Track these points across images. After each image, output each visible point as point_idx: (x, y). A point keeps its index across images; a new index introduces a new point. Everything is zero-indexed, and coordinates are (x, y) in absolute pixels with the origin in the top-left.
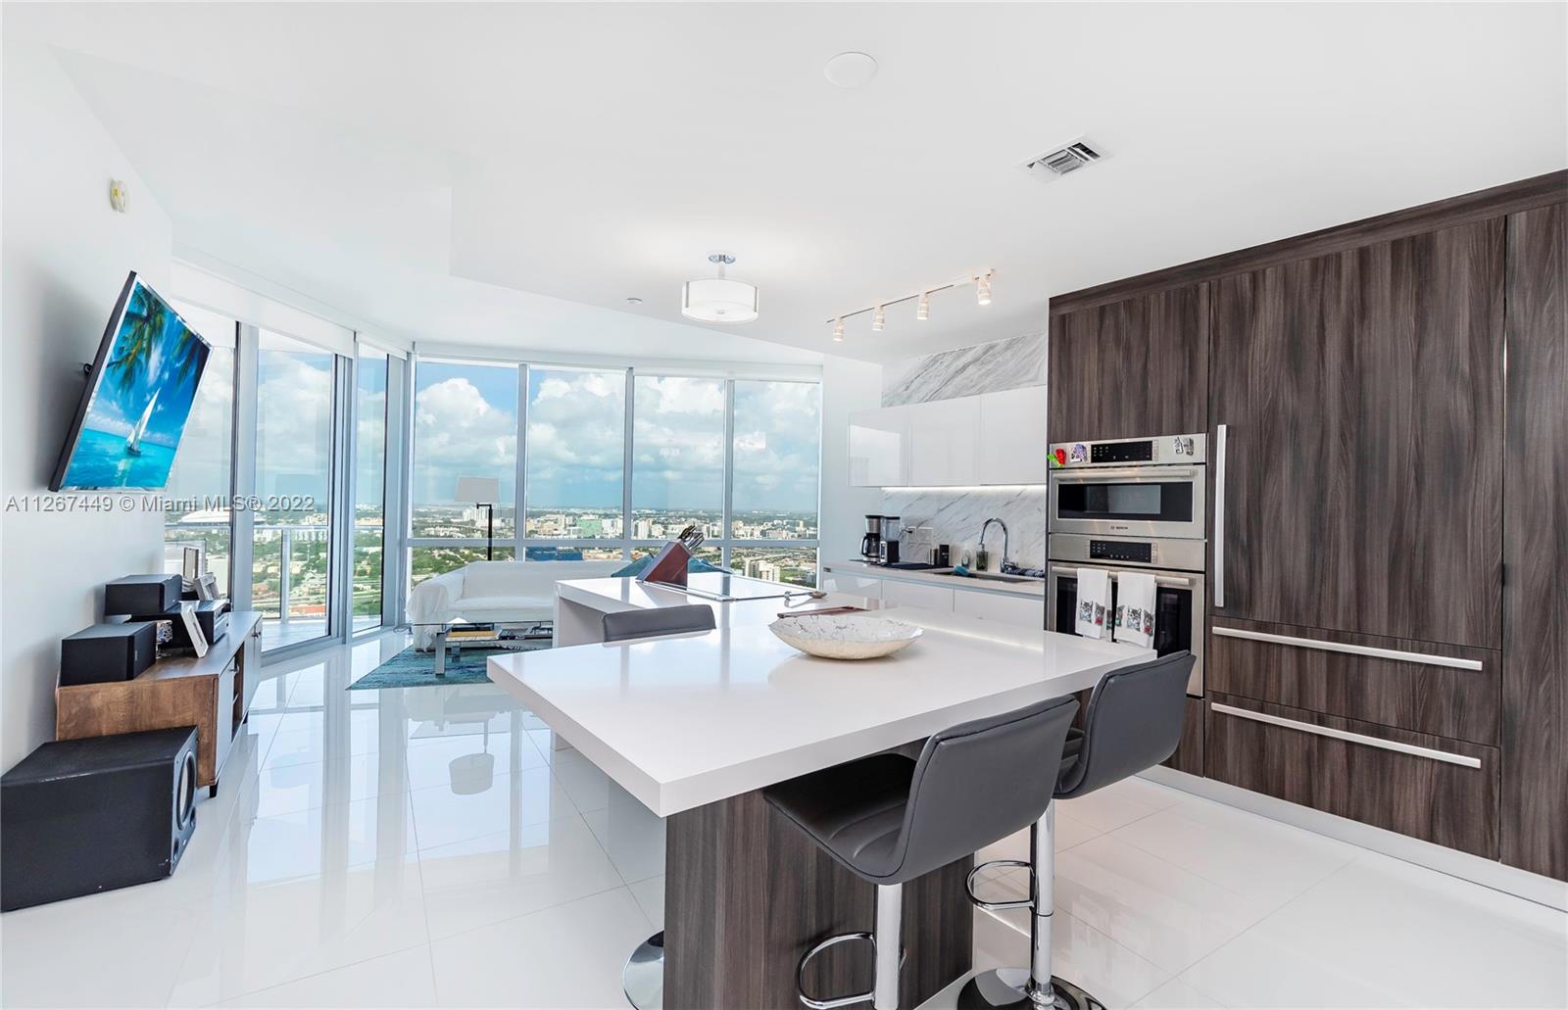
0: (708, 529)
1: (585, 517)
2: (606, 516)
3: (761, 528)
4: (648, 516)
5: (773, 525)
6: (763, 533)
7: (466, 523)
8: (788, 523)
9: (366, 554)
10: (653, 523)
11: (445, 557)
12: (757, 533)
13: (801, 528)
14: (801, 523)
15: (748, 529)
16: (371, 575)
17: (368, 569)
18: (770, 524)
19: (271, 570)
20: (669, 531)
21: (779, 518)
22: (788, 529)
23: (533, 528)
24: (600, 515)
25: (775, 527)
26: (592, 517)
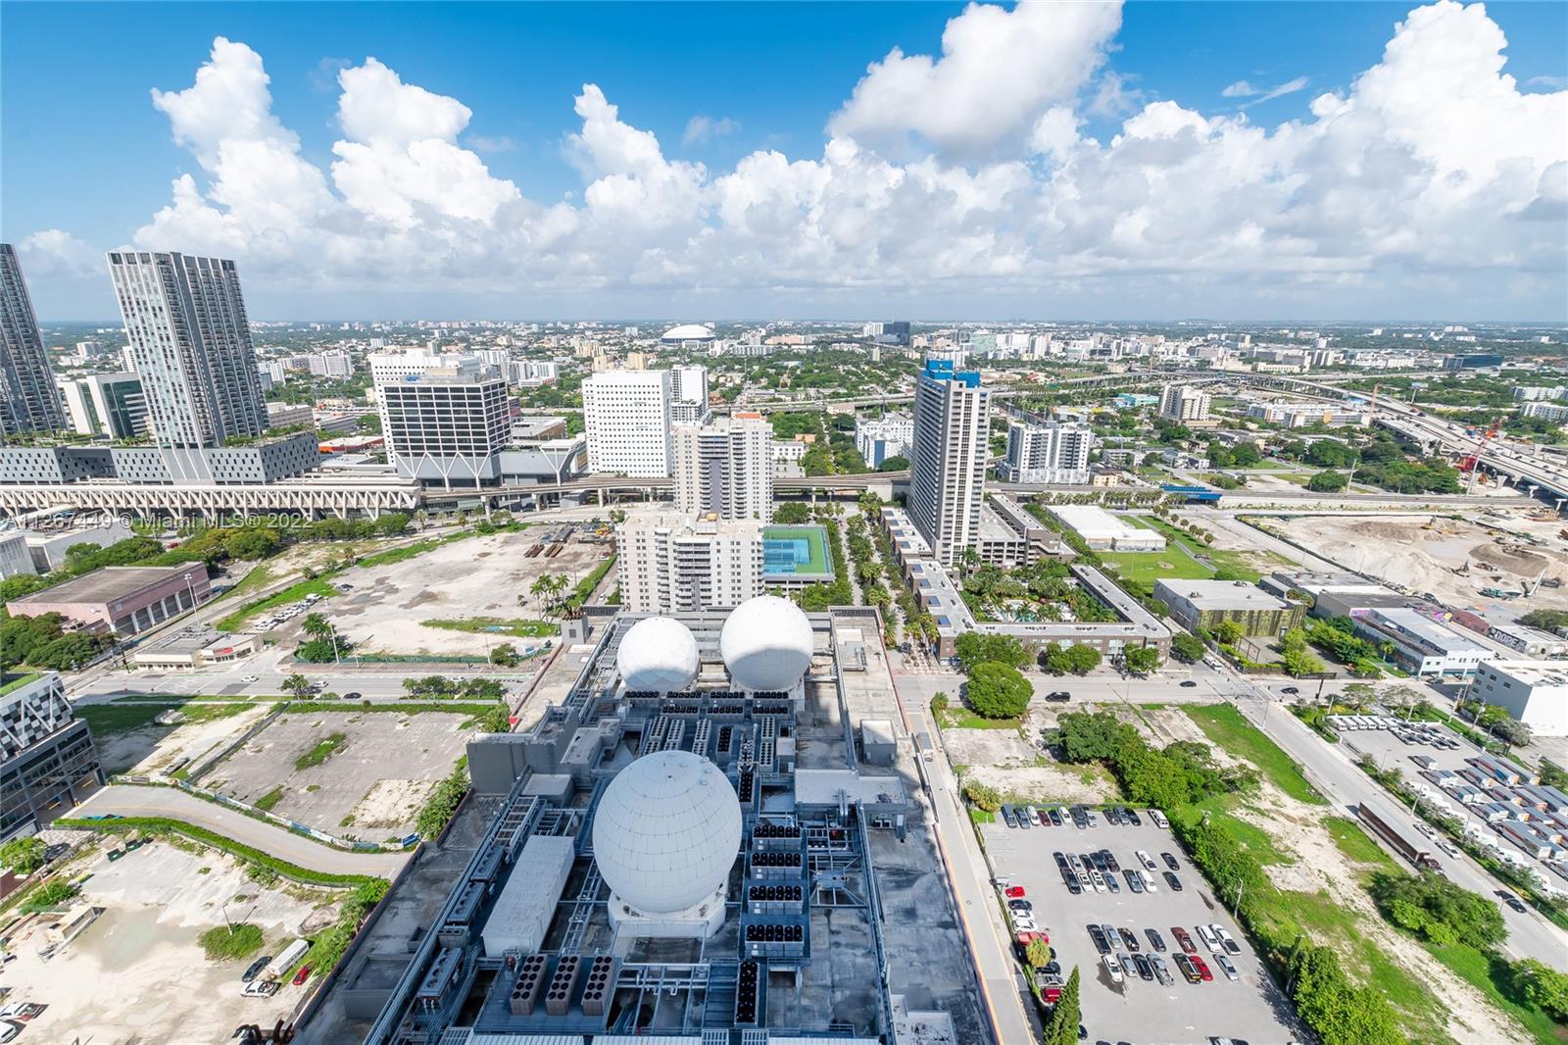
0: (1119, 345)
1: (979, 332)
2: (1000, 331)
3: (1189, 344)
4: (1047, 330)
5: (1206, 341)
6: (1191, 351)
7: (866, 339)
8: (1227, 338)
9: (786, 368)
10: (1053, 338)
11: (848, 372)
12: (1183, 350)
13: (1247, 344)
14: (1248, 337)
15: (1171, 345)
16: (791, 387)
17: (789, 382)
18: (1201, 339)
19: (722, 380)
20: (1071, 348)
21: (1215, 331)
22: (1227, 345)
23: (926, 344)
24: (994, 330)
25: (1208, 343)
26: (985, 332)
